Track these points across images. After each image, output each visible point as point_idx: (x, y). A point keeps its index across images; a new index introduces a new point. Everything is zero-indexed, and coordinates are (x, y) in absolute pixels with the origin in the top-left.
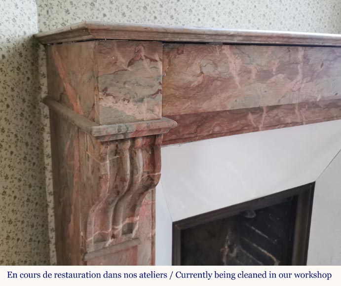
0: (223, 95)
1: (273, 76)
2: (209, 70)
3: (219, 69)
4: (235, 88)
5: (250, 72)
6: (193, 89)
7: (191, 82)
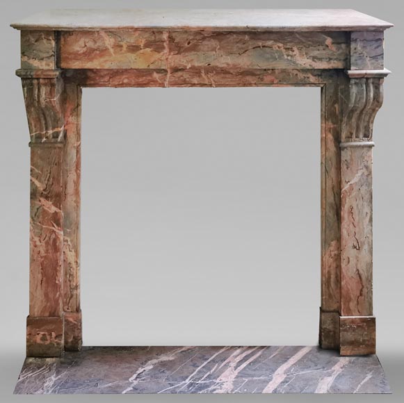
0: (102, 60)
1: (141, 49)
2: (90, 44)
3: (98, 44)
4: (111, 55)
5: (121, 46)
6: (80, 55)
7: (78, 51)
